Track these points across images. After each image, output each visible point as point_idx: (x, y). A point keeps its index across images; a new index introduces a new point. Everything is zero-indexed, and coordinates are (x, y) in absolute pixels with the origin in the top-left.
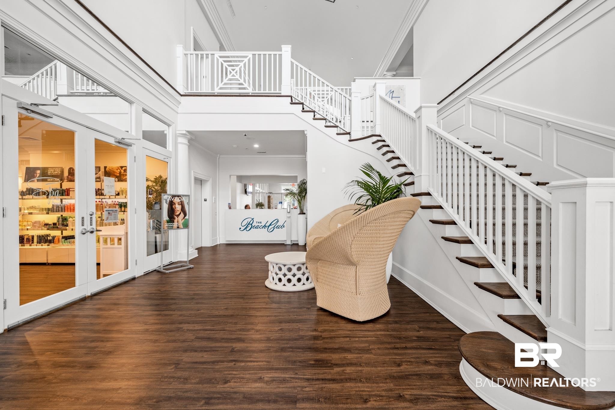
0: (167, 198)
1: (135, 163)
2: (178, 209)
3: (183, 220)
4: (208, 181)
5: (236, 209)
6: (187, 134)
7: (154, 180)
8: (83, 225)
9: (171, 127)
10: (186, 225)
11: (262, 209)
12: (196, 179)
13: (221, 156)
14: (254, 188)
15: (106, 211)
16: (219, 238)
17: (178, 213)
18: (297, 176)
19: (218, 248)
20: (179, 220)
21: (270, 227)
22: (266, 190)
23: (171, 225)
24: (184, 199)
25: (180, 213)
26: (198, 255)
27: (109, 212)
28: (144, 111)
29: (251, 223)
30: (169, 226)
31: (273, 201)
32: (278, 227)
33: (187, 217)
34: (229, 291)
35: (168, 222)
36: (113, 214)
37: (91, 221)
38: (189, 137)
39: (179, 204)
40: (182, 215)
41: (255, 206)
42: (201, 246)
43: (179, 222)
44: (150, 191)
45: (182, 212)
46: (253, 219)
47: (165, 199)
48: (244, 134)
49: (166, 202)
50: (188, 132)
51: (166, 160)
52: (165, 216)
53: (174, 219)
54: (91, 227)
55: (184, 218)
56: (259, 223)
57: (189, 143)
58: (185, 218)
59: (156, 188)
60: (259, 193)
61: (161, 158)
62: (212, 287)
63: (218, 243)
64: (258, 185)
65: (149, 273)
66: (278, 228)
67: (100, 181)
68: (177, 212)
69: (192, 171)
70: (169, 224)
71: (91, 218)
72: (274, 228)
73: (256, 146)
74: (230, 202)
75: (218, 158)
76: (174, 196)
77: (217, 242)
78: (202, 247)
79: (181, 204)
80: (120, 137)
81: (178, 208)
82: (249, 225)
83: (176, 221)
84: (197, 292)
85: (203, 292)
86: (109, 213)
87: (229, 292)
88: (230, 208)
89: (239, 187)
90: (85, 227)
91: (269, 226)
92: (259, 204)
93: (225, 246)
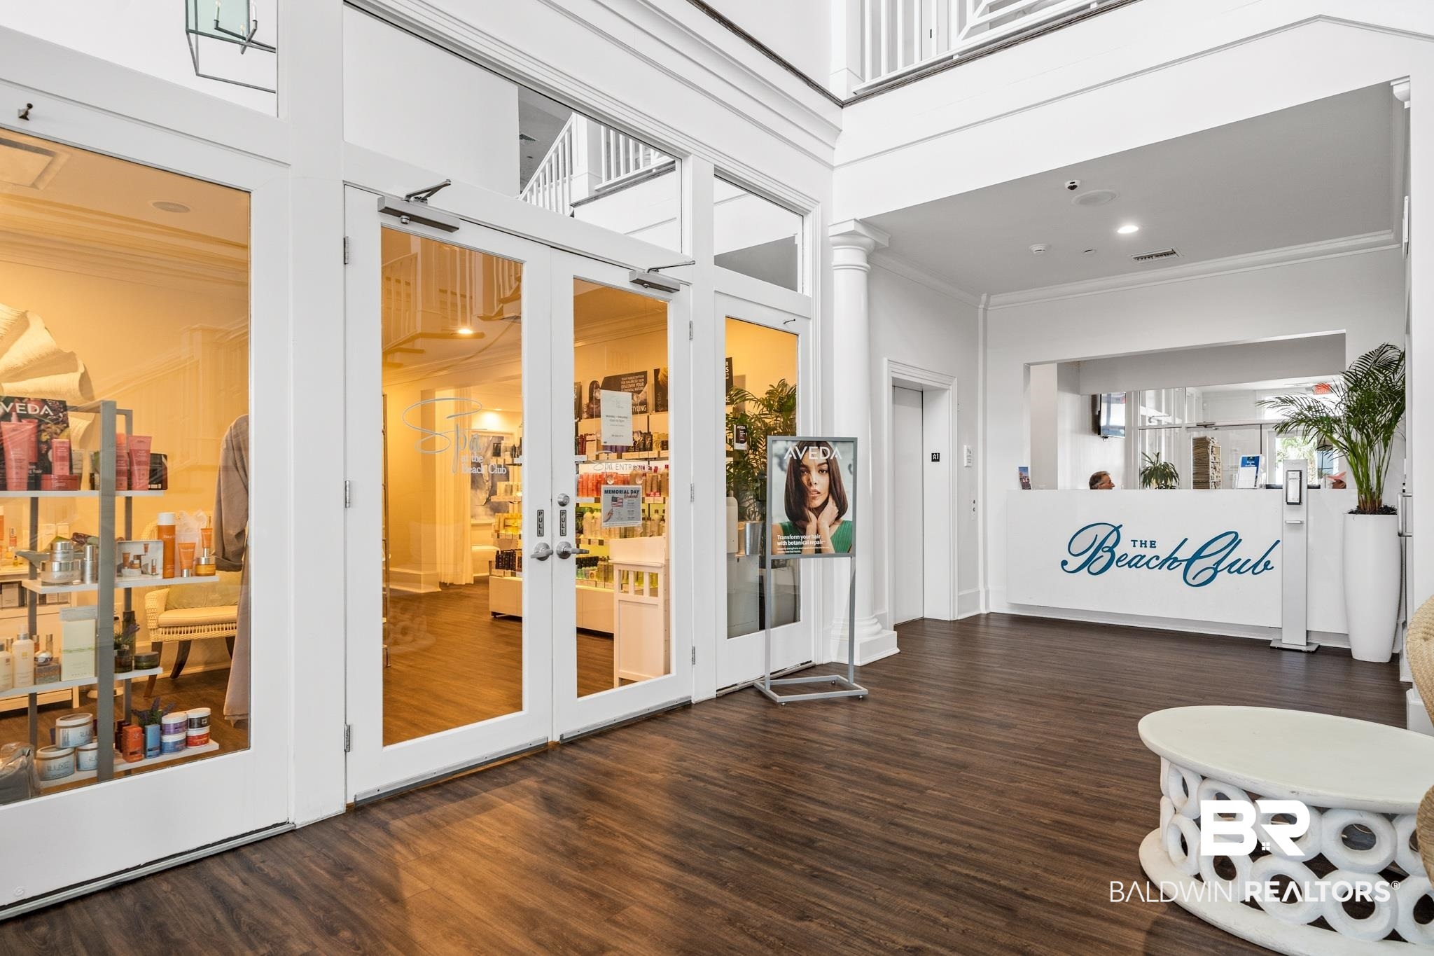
0: (782, 452)
1: (692, 342)
2: (817, 488)
3: (836, 527)
4: (947, 390)
5: (1056, 488)
6: (861, 230)
7: (765, 396)
8: (540, 534)
9: (810, 215)
10: (845, 546)
11: (1169, 490)
12: (899, 387)
13: (994, 300)
14: (1131, 414)
15: (606, 492)
16: (987, 592)
17: (818, 502)
18: (1342, 337)
19: (982, 629)
20: (820, 527)
21: (1198, 565)
22: (1190, 417)
23: (797, 543)
24: (837, 452)
25: (826, 502)
26: (898, 650)
27: (616, 495)
28: (720, 174)
29: (1109, 543)
30: (790, 543)
31: (1221, 457)
32: (1236, 568)
33: (847, 517)
34: (957, 844)
35: (786, 531)
36: (626, 501)
37: (563, 521)
38: (867, 241)
39: (821, 471)
40: (832, 508)
41: (1139, 480)
42: (919, 616)
43: (821, 532)
44: (738, 430)
45: (831, 500)
46: (1117, 529)
47: (777, 456)
48: (1068, 184)
49: (781, 465)
50: (863, 222)
51: (791, 327)
52: (778, 514)
53: (807, 520)
54: (564, 539)
55: (837, 519)
56: (1143, 544)
57: (868, 262)
58: (843, 518)
59: (767, 421)
60: (1158, 428)
61: (776, 320)
62: (899, 803)
63: (983, 611)
64: (1150, 394)
65: (734, 692)
66: (1238, 571)
67: (646, 412)
68: (814, 498)
69: (885, 360)
70: (791, 537)
71: (563, 513)
72: (1216, 572)
73: (1128, 229)
74: (1026, 463)
75: (981, 306)
76: (805, 444)
77: (977, 606)
78: (923, 619)
79: (828, 471)
80: (642, 264)
81: (819, 483)
82: (1100, 553)
83: (811, 527)
84: (835, 815)
85: (856, 822)
86: (614, 500)
87: (957, 850)
88: (1026, 485)
89: (1071, 408)
90: (546, 539)
91: (1190, 562)
92: (1156, 469)
93: (1005, 624)
